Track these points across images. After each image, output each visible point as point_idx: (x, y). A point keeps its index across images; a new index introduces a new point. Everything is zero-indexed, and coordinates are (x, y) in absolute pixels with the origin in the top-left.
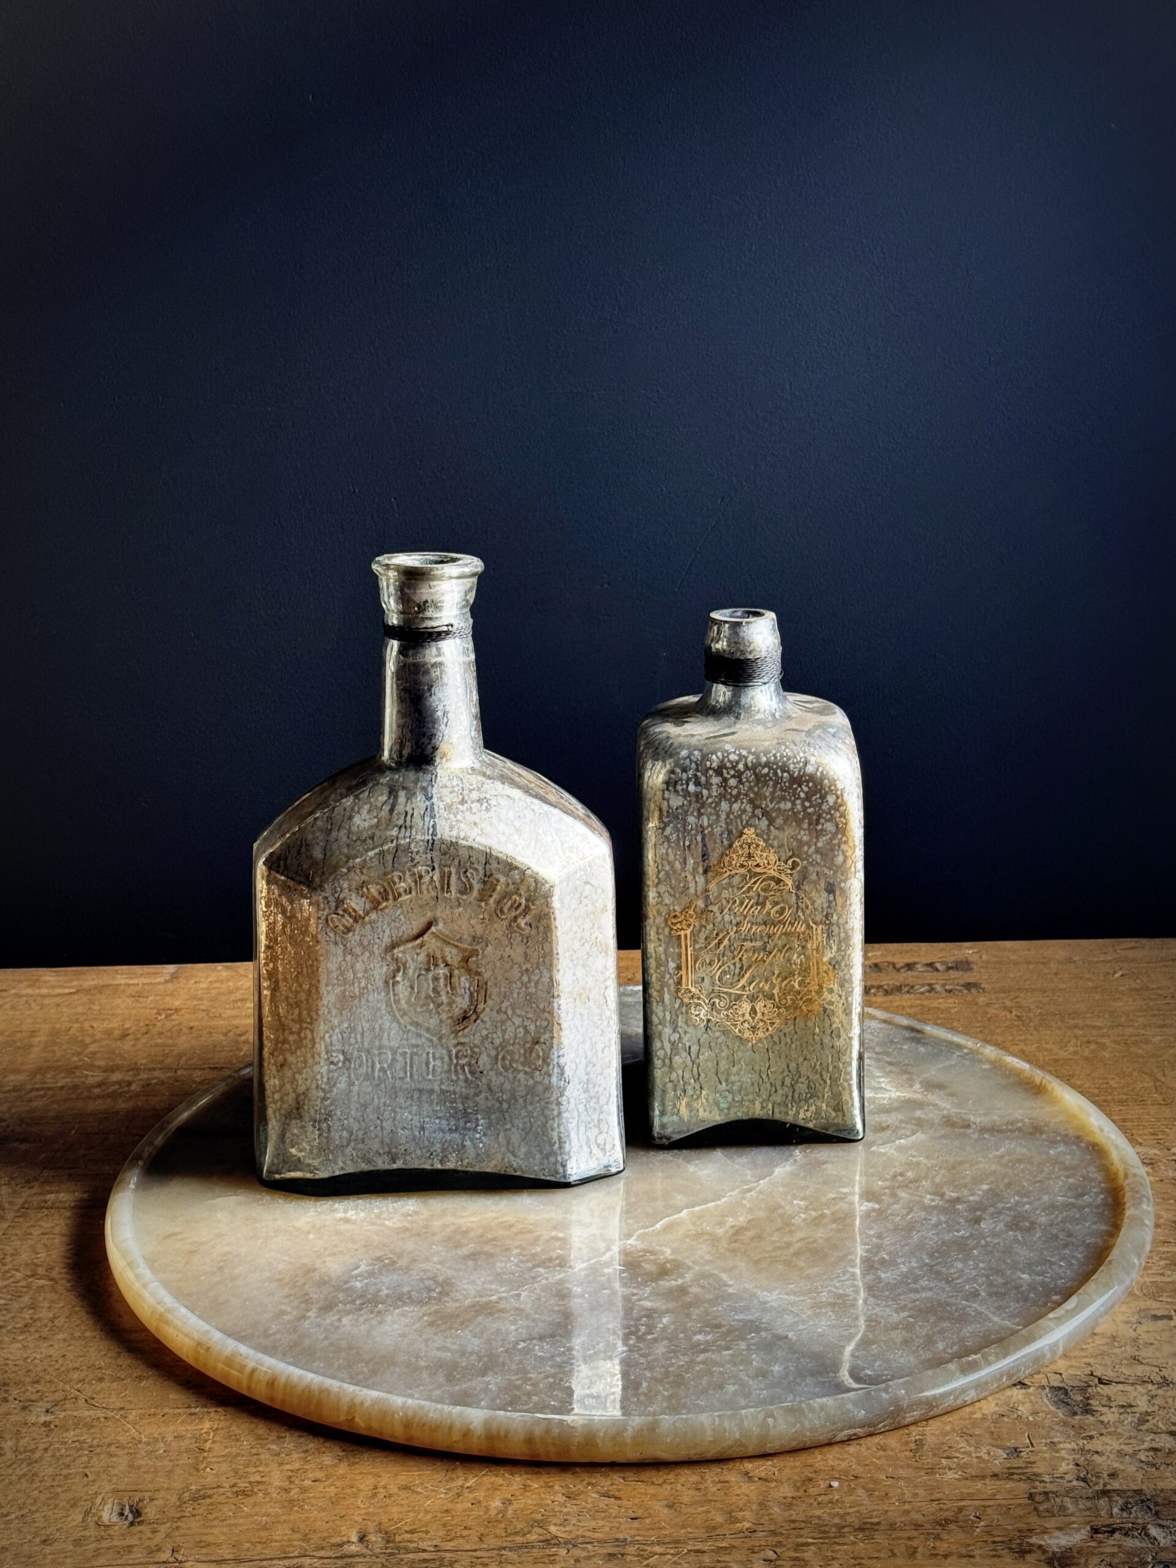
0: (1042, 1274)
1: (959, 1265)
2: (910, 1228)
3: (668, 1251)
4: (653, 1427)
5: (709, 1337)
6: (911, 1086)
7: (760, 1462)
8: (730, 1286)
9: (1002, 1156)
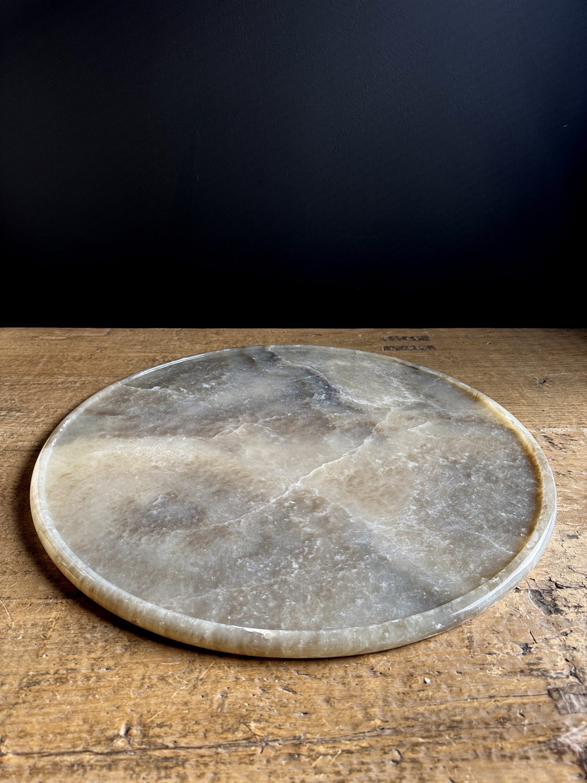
0: (511, 513)
1: (467, 505)
2: (435, 480)
3: (317, 491)
4: (315, 640)
5: (343, 558)
6: (419, 396)
7: (379, 657)
8: (350, 517)
9: (470, 436)
